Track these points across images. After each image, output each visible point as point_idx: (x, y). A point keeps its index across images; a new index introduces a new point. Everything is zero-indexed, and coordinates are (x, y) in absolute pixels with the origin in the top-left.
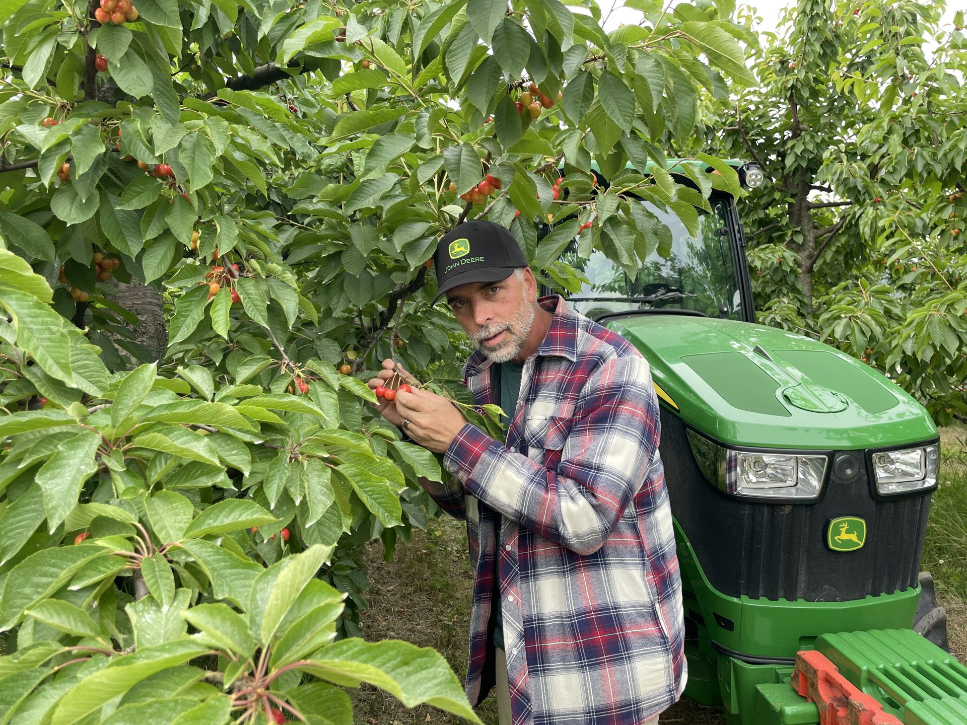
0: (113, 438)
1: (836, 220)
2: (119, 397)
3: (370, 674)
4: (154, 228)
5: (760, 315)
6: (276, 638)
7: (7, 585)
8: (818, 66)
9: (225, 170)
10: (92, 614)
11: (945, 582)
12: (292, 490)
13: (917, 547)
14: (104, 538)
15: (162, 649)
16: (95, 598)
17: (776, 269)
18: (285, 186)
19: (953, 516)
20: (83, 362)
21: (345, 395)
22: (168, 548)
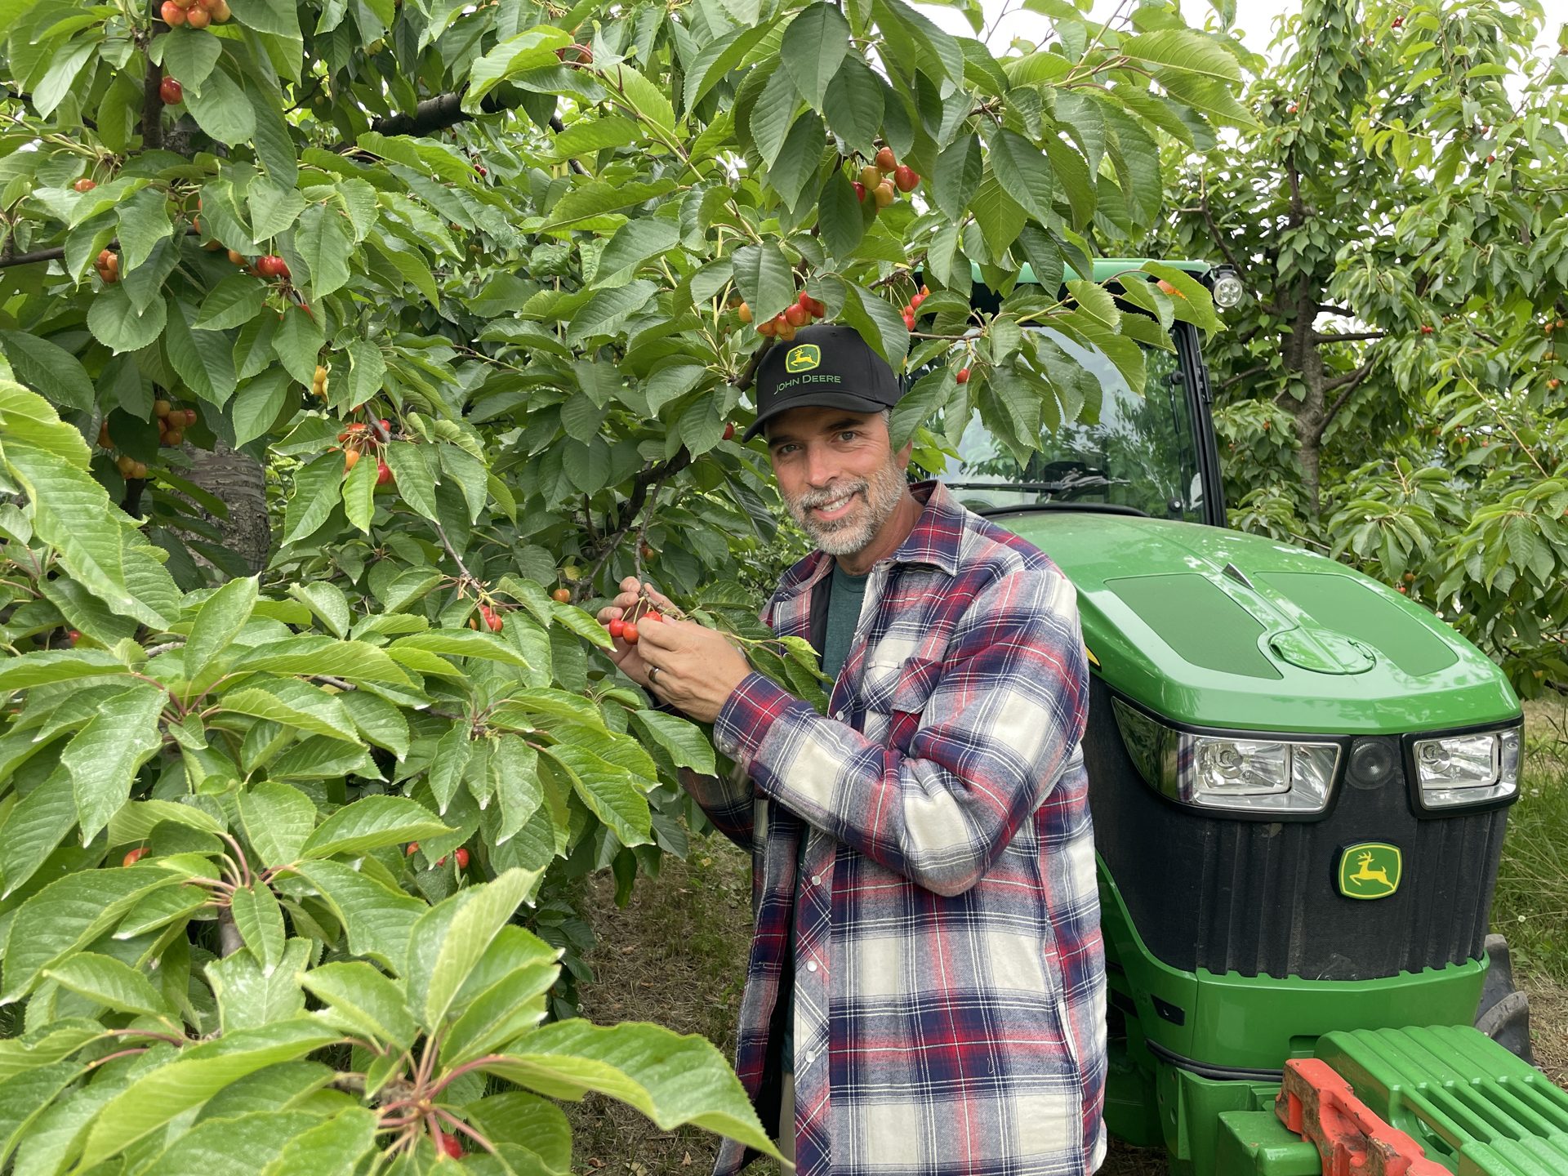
0: (186, 696)
1: (1359, 362)
2: (197, 630)
3: (601, 1076)
4: (255, 359)
5: (1234, 516)
6: (449, 1019)
7: (14, 929)
8: (1334, 110)
9: (370, 266)
10: (151, 978)
11: (1527, 952)
12: (475, 784)
13: (1483, 893)
14: (171, 857)
15: (266, 1033)
16: (155, 955)
17: (1261, 441)
18: (465, 295)
19: (1542, 846)
20: (138, 575)
21: (560, 633)
22: (275, 874)
